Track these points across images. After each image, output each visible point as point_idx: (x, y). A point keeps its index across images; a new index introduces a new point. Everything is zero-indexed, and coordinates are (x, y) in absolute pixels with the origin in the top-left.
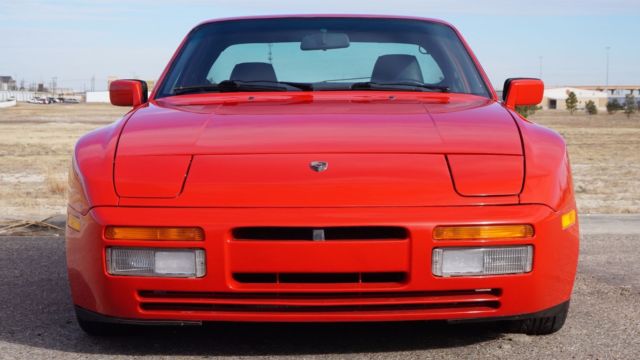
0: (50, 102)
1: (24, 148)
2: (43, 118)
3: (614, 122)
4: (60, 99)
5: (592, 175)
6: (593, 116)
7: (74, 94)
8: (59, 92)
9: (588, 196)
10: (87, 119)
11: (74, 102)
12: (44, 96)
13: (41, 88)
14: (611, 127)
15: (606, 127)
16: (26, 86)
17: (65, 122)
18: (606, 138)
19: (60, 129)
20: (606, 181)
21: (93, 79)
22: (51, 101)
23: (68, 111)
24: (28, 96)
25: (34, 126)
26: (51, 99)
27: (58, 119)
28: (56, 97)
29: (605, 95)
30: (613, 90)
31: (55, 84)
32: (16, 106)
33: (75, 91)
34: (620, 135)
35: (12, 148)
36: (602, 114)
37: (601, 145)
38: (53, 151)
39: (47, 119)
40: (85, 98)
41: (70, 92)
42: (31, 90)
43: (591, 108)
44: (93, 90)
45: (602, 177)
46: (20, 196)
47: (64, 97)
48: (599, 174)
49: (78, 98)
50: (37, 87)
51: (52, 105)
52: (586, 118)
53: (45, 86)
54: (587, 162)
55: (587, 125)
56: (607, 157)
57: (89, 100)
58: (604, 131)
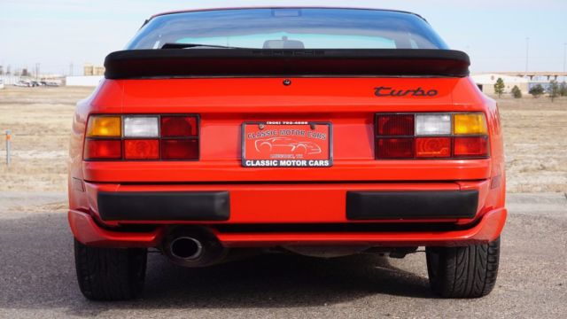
0: (33, 86)
1: (24, 128)
2: (28, 100)
3: (540, 105)
4: (43, 83)
5: (543, 154)
6: (520, 99)
7: (54, 79)
8: (41, 76)
9: (549, 172)
10: (68, 101)
11: (55, 86)
12: (28, 80)
13: (25, 73)
14: (539, 109)
15: (534, 109)
16: (12, 71)
17: (48, 103)
18: (538, 120)
19: (47, 110)
20: (559, 159)
21: (72, 66)
22: (35, 84)
23: (49, 93)
24: (15, 80)
25: (23, 107)
26: (35, 83)
27: (42, 100)
28: (39, 81)
29: (526, 80)
30: (531, 77)
31: (37, 70)
32: (4, 88)
33: (55, 76)
34: (550, 117)
35: (14, 127)
36: (527, 98)
37: (537, 127)
38: (52, 130)
39: (32, 100)
40: (64, 82)
41: (51, 76)
42: (16, 75)
43: (516, 93)
44: (71, 75)
45: (554, 156)
46: (44, 172)
47: (46, 81)
48: (548, 153)
49: (59, 82)
50: (21, 72)
51: (36, 88)
52: (514, 101)
53: (29, 71)
54: (532, 141)
55: (517, 107)
56: (548, 137)
57: (68, 83)
58: (534, 113)
